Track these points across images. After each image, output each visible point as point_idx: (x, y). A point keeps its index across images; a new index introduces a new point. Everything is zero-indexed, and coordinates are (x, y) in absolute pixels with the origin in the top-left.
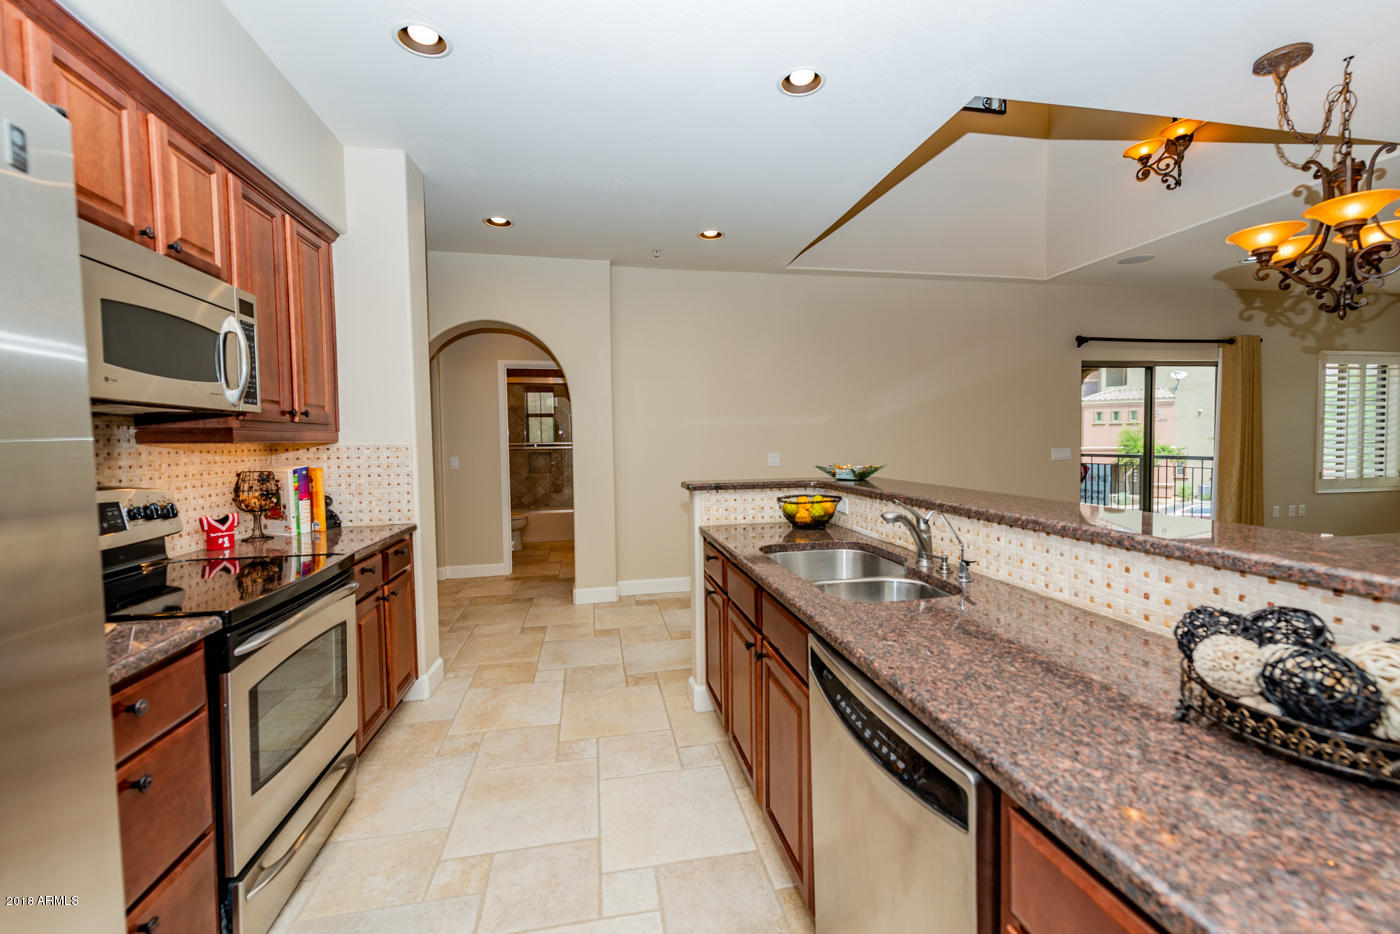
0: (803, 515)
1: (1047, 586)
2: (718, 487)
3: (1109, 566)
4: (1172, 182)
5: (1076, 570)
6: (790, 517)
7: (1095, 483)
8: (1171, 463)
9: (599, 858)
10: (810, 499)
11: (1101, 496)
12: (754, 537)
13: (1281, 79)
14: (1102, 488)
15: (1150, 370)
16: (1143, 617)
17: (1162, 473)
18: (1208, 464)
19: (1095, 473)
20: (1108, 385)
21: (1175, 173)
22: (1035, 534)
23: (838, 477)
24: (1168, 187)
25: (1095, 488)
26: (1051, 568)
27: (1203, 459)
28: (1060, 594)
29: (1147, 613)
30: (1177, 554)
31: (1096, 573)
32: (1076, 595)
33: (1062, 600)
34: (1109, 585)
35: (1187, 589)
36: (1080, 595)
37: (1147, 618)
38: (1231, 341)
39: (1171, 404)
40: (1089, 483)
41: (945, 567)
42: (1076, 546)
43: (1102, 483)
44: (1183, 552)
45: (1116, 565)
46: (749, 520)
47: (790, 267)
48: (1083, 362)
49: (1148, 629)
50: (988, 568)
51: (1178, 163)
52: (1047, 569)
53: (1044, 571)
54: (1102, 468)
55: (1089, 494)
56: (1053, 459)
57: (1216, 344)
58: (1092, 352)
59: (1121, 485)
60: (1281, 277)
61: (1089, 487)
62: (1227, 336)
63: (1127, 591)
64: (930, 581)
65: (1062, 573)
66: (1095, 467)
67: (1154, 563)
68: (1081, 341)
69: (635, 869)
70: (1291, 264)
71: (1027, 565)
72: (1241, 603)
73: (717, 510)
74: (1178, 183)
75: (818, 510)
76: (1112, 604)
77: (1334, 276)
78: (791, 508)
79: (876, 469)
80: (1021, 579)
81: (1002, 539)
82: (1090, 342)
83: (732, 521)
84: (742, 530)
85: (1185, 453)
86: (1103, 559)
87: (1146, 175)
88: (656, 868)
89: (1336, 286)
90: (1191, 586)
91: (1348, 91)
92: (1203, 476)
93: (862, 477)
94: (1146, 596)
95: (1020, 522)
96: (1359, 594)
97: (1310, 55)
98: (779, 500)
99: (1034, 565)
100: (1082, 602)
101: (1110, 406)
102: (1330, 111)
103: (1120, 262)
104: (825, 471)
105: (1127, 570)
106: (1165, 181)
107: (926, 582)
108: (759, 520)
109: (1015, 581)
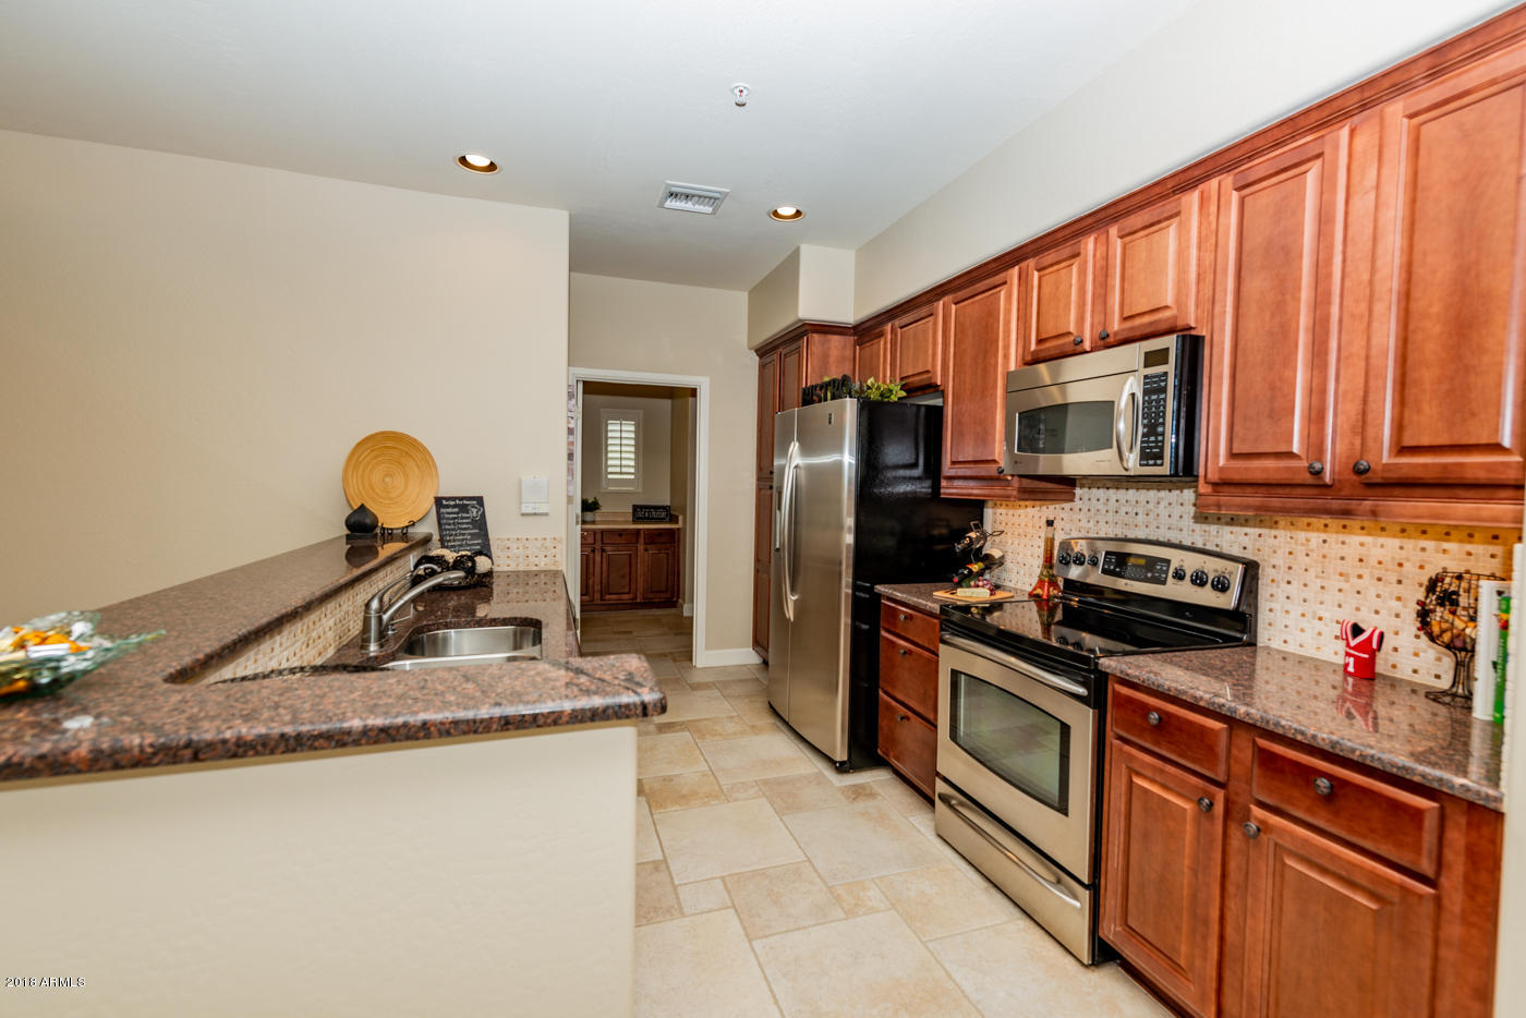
9: (741, 921)
69: (702, 913)
88: (683, 915)
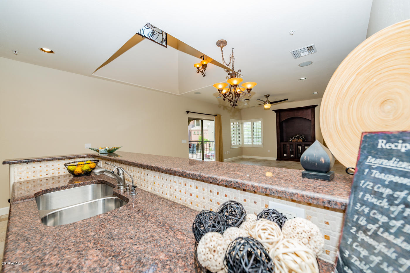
0: (78, 170)
1: (162, 192)
2: (27, 162)
3: (180, 184)
4: (204, 75)
5: (170, 185)
6: (71, 172)
7: (193, 148)
8: (207, 143)
10: (85, 163)
11: (194, 152)
12: (53, 183)
13: (222, 48)
14: (194, 150)
15: (202, 121)
16: (190, 203)
17: (206, 146)
18: (214, 143)
19: (193, 146)
20: (196, 126)
21: (204, 73)
22: (158, 173)
23: (100, 152)
24: (203, 76)
25: (193, 150)
26: (163, 185)
27: (213, 142)
28: (166, 196)
29: (192, 201)
30: (199, 178)
31: (176, 186)
32: (171, 196)
33: (167, 198)
34: (180, 191)
35: (202, 191)
36: (172, 195)
37: (191, 203)
38: (216, 115)
39: (207, 130)
40: (192, 149)
41: (128, 189)
42: (170, 176)
43: (194, 148)
44: (200, 177)
45: (182, 183)
46: (50, 175)
47: (93, 75)
48: (188, 118)
49: (192, 208)
50: (145, 187)
51: (205, 71)
52: (162, 186)
53: (161, 187)
54: (194, 144)
55: (192, 151)
56: (182, 143)
57: (214, 116)
58: (191, 115)
59: (200, 149)
60: (224, 97)
61: (192, 150)
62: (215, 114)
63: (185, 193)
64: (120, 197)
65: (166, 187)
66: (193, 144)
67: (193, 182)
68: (188, 112)
70: (225, 94)
71: (156, 185)
72: (218, 195)
73: (28, 173)
74: (205, 75)
75: (86, 167)
76: (182, 198)
77: (233, 98)
78: (72, 168)
79: (117, 148)
80: (155, 190)
81: (149, 175)
82: (189, 113)
83: (38, 176)
84: (45, 181)
85: (210, 141)
86: (178, 180)
87: (199, 72)
89: (233, 100)
90: (204, 190)
91: (233, 56)
92: (213, 146)
93: (111, 152)
94: (191, 195)
95: (153, 168)
96: (251, 192)
97: (226, 44)
98: (65, 165)
99: (158, 184)
100: (172, 199)
101: (197, 130)
102: (230, 60)
103: (195, 93)
104: (94, 150)
105: (185, 185)
106: (202, 74)
107: (119, 197)
108: (56, 174)
109: (153, 192)
